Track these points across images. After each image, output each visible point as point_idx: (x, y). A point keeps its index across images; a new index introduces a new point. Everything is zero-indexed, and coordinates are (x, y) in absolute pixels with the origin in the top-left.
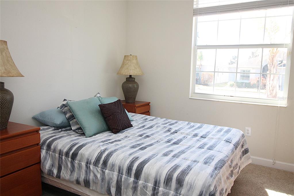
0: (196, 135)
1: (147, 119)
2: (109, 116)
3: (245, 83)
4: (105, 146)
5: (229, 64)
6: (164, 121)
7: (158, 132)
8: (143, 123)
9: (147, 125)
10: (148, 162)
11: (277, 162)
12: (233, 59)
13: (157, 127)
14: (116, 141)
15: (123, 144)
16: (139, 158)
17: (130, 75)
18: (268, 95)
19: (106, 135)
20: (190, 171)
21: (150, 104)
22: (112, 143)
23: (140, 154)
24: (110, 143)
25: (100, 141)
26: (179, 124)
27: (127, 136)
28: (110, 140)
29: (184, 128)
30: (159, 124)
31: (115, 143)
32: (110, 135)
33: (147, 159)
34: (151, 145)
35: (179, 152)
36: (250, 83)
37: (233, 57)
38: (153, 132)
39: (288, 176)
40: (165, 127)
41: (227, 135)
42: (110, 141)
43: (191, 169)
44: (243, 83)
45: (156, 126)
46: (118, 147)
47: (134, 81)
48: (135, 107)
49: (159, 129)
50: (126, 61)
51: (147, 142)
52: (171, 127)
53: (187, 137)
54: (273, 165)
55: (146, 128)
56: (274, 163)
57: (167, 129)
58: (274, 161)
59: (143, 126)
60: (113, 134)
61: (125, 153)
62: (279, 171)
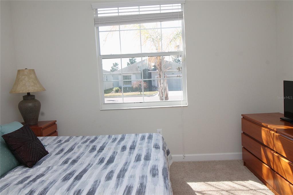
0: (124, 148)
1: (61, 140)
2: (19, 148)
3: (129, 88)
4: (27, 187)
5: (112, 71)
6: (82, 139)
7: (82, 153)
8: (59, 146)
9: (65, 148)
10: (95, 192)
11: (186, 155)
12: (114, 66)
13: (79, 147)
14: (38, 177)
15: (51, 179)
16: (81, 191)
17: (27, 93)
18: (161, 96)
19: (20, 172)
20: (145, 189)
21: (56, 123)
22: (34, 180)
23: (79, 185)
24: (31, 181)
25: (16, 182)
26: (100, 139)
27: (50, 167)
28: (28, 177)
29: (108, 143)
30: (78, 143)
31: (39, 181)
32: (26, 172)
33: (92, 189)
34: (85, 171)
35: (121, 171)
36: (133, 87)
37: (113, 64)
38: (77, 155)
39: (198, 166)
40: (87, 146)
41: (152, 141)
42: (31, 179)
43: (145, 187)
44: (127, 87)
45: (76, 147)
46: (45, 185)
47: (34, 99)
48: (40, 130)
49: (81, 150)
50: (21, 77)
51: (78, 168)
52: (94, 144)
53: (117, 152)
54: (184, 158)
55: (65, 152)
56: (184, 157)
57: (91, 147)
58: (184, 155)
59: (62, 150)
60: (28, 168)
61: (61, 190)
62: (189, 163)
